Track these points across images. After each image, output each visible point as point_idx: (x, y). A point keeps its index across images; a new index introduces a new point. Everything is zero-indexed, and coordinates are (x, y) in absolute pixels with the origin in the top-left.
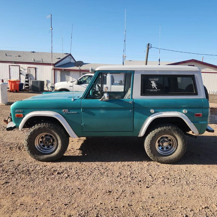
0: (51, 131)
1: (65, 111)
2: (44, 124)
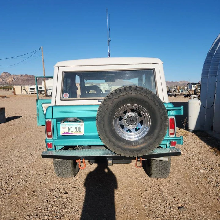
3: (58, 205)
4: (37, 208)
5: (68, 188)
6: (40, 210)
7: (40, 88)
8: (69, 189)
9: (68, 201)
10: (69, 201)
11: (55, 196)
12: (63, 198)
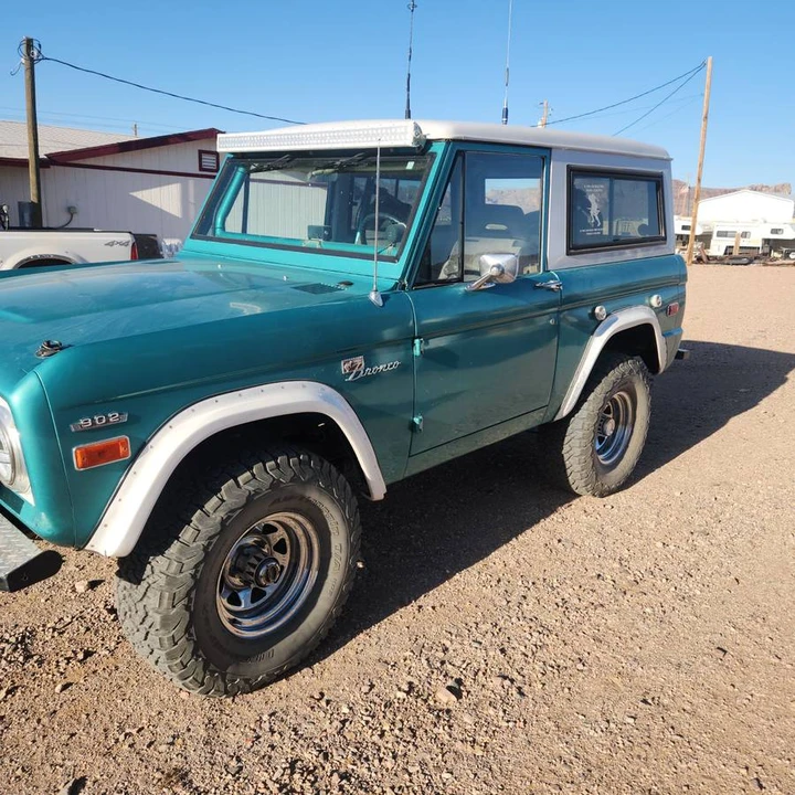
0: (302, 498)
1: (352, 369)
2: (270, 464)
3: (386, 727)
4: (318, 700)
5: (483, 666)
6: (322, 714)
7: (684, 228)
8: (480, 673)
9: (436, 730)
10: (441, 731)
11: (410, 679)
12: (432, 703)
